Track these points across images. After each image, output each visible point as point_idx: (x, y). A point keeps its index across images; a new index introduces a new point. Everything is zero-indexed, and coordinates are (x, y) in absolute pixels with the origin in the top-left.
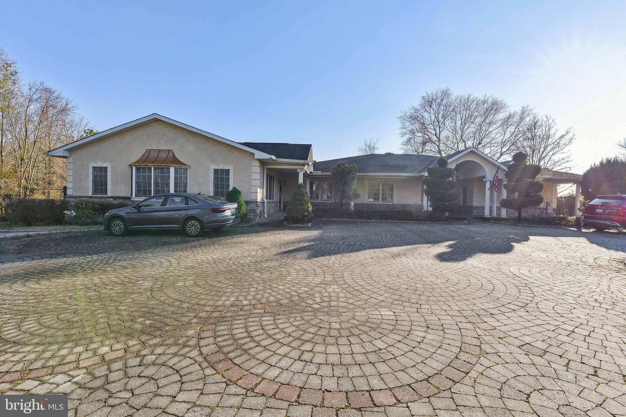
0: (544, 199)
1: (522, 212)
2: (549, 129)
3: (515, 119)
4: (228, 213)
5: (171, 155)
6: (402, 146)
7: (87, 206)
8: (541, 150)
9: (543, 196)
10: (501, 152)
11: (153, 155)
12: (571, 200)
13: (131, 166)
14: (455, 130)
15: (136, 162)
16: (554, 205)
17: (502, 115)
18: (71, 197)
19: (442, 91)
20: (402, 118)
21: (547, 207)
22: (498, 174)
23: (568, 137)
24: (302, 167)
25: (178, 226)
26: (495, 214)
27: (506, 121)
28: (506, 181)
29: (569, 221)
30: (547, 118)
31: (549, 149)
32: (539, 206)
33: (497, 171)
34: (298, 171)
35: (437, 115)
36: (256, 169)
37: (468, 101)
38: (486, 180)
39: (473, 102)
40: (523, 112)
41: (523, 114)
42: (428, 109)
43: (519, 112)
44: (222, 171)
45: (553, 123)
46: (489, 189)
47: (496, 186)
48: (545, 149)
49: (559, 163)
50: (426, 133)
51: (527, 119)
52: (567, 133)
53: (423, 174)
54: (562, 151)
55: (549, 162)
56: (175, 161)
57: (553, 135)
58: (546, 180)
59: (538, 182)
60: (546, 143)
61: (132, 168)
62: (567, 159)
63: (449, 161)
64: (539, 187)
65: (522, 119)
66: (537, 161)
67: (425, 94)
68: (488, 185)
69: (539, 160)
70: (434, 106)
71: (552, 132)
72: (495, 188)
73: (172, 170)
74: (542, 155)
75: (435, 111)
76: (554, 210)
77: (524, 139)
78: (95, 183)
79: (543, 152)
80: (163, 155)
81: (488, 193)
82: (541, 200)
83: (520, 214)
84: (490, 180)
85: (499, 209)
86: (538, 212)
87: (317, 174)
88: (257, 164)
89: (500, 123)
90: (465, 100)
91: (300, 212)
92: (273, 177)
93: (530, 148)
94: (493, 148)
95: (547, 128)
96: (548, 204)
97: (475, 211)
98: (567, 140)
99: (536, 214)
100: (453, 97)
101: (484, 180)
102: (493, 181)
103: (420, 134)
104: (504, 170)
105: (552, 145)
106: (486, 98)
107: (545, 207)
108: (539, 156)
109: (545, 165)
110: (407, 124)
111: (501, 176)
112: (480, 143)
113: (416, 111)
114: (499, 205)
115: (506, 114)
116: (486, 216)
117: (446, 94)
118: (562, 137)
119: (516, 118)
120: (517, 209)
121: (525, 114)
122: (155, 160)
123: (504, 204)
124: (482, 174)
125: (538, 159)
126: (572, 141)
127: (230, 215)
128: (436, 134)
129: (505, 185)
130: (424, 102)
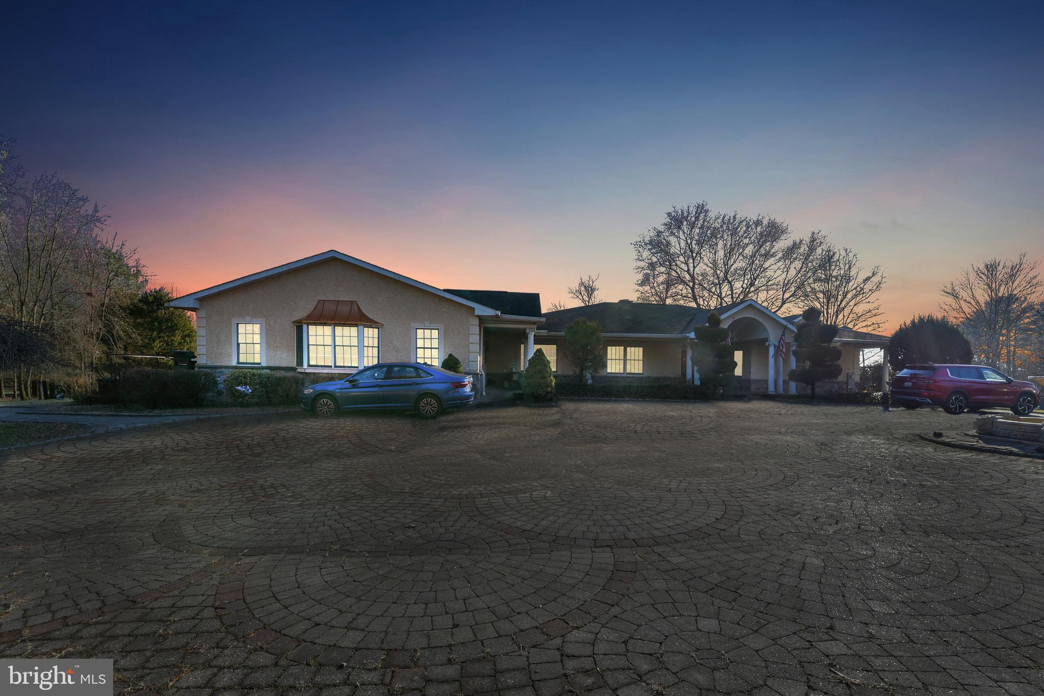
0: (843, 369)
1: (816, 386)
2: (850, 268)
3: (801, 250)
5: (355, 308)
6: (637, 287)
7: (253, 380)
8: (840, 298)
9: (842, 366)
10: (783, 299)
11: (331, 308)
12: (877, 369)
13: (298, 324)
14: (715, 263)
15: (306, 318)
16: (857, 379)
17: (783, 244)
18: (204, 368)
19: (697, 205)
20: (638, 245)
21: (847, 380)
22: (784, 335)
23: (875, 279)
24: (533, 327)
25: (408, 405)
26: (781, 390)
27: (790, 253)
28: (794, 346)
29: (874, 398)
30: (846, 252)
31: (849, 296)
32: (837, 379)
33: (784, 332)
34: (527, 331)
35: (689, 241)
36: (475, 329)
37: (734, 221)
38: (769, 344)
39: (741, 222)
40: (813, 240)
41: (814, 242)
42: (675, 231)
43: (808, 240)
45: (855, 259)
46: (773, 356)
47: (784, 353)
48: (845, 297)
49: (863, 318)
50: (674, 267)
51: (819, 251)
52: (874, 274)
53: (688, 335)
54: (867, 300)
55: (851, 316)
56: (363, 317)
57: (855, 277)
58: (846, 344)
59: (835, 347)
60: (845, 287)
61: (300, 327)
62: (874, 312)
63: (723, 317)
64: (837, 354)
65: (812, 249)
66: (834, 314)
67: (671, 210)
68: (772, 351)
69: (837, 312)
70: (685, 227)
71: (853, 272)
72: (781, 355)
74: (840, 305)
75: (686, 235)
76: (857, 384)
77: (815, 281)
79: (842, 301)
80: (344, 309)
81: (771, 361)
82: (838, 371)
83: (813, 389)
84: (774, 344)
85: (785, 383)
86: (836, 387)
87: (542, 334)
88: (477, 322)
89: (780, 255)
90: (729, 220)
91: (542, 388)
93: (824, 294)
94: (771, 293)
95: (847, 267)
96: (849, 376)
97: (753, 386)
98: (874, 284)
99: (834, 390)
100: (712, 215)
101: (767, 344)
102: (779, 345)
103: (663, 269)
104: (792, 331)
105: (854, 291)
106: (760, 218)
107: (845, 380)
108: (836, 306)
109: (845, 319)
110: (646, 254)
111: (789, 338)
112: (752, 285)
113: (659, 233)
114: (787, 378)
115: (789, 243)
116: (770, 393)
117: (701, 209)
118: (868, 279)
119: (804, 249)
120: (810, 383)
121: (815, 243)
123: (793, 376)
124: (763, 336)
125: (835, 311)
126: (881, 285)
127: (469, 392)
128: (689, 270)
129: (794, 351)
130: (670, 221)
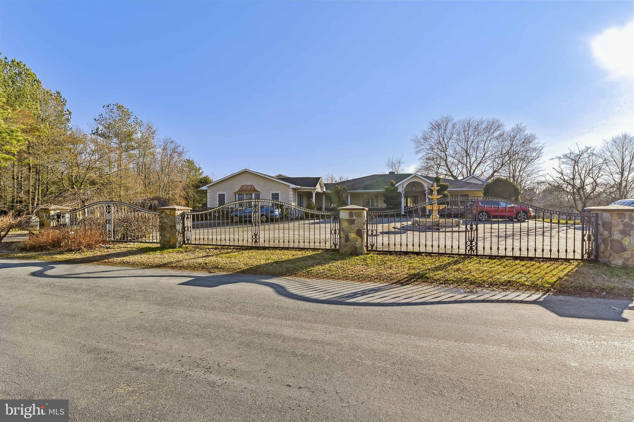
4: (277, 213)
5: (252, 187)
11: (245, 187)
13: (235, 193)
15: (238, 191)
24: (314, 190)
34: (312, 192)
36: (291, 193)
38: (426, 192)
44: (275, 194)
46: (427, 198)
56: (255, 190)
61: (236, 195)
68: (427, 195)
73: (253, 194)
78: (219, 201)
80: (249, 188)
84: (428, 193)
88: (291, 190)
92: (303, 195)
122: (246, 191)
